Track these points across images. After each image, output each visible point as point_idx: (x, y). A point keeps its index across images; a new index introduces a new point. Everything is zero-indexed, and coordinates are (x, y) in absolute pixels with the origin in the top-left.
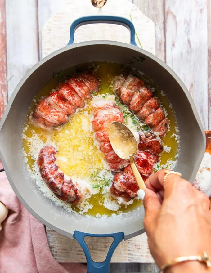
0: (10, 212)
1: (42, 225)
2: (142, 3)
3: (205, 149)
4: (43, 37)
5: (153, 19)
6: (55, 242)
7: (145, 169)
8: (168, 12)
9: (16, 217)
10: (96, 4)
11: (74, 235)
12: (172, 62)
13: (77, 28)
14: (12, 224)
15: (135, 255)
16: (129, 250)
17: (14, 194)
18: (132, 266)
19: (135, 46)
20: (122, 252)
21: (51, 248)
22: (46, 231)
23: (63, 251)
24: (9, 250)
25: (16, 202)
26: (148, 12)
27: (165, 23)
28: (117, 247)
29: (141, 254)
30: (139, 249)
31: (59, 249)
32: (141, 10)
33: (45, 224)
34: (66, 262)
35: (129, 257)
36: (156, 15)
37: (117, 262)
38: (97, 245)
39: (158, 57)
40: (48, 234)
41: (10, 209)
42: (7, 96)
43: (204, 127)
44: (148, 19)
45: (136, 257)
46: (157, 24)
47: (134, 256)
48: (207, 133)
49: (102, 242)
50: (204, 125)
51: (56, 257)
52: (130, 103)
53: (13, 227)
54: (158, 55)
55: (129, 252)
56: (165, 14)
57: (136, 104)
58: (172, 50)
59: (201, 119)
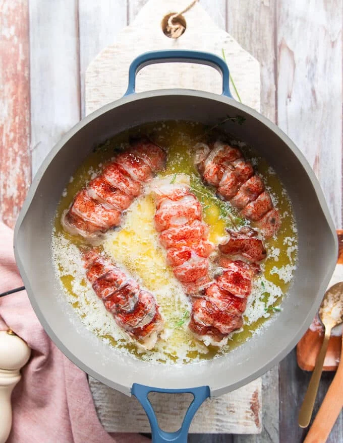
0: (34, 353)
1: (83, 375)
2: (240, 31)
3: (337, 259)
4: (88, 83)
5: (258, 56)
6: (102, 400)
7: (238, 287)
8: (281, 46)
9: (43, 362)
10: (170, 32)
11: (133, 389)
12: (287, 123)
13: (140, 69)
14: (37, 373)
15: (227, 422)
16: (218, 414)
17: (40, 327)
18: (221, 438)
19: (229, 98)
20: (207, 417)
21: (97, 409)
22: (90, 382)
23: (115, 415)
24: (31, 413)
25: (44, 339)
26: (250, 46)
27: (276, 63)
28: (200, 410)
29: (236, 421)
30: (234, 412)
31: (109, 412)
32: (239, 43)
33: (87, 373)
34: (120, 431)
35: (217, 425)
36: (264, 50)
37: (198, 432)
38: (167, 406)
39: (265, 116)
40: (92, 387)
41: (34, 348)
42: (31, 175)
43: (335, 224)
44: (251, 56)
45: (229, 424)
46: (264, 63)
47: (225, 424)
48: (339, 233)
49: (175, 402)
50: (336, 221)
51: (104, 424)
52: (218, 185)
53: (38, 377)
54: (266, 112)
55: (218, 417)
56: (277, 48)
57: (227, 186)
58: (287, 104)
59: (331, 213)
